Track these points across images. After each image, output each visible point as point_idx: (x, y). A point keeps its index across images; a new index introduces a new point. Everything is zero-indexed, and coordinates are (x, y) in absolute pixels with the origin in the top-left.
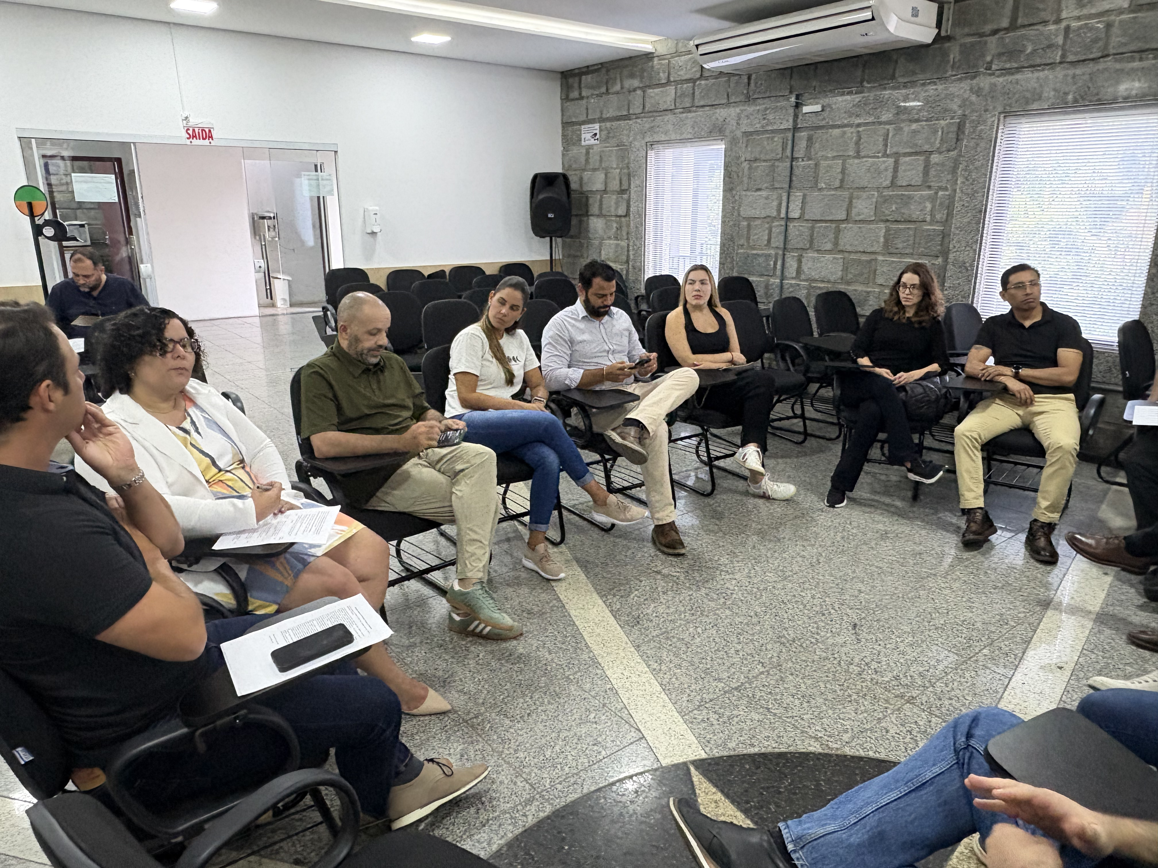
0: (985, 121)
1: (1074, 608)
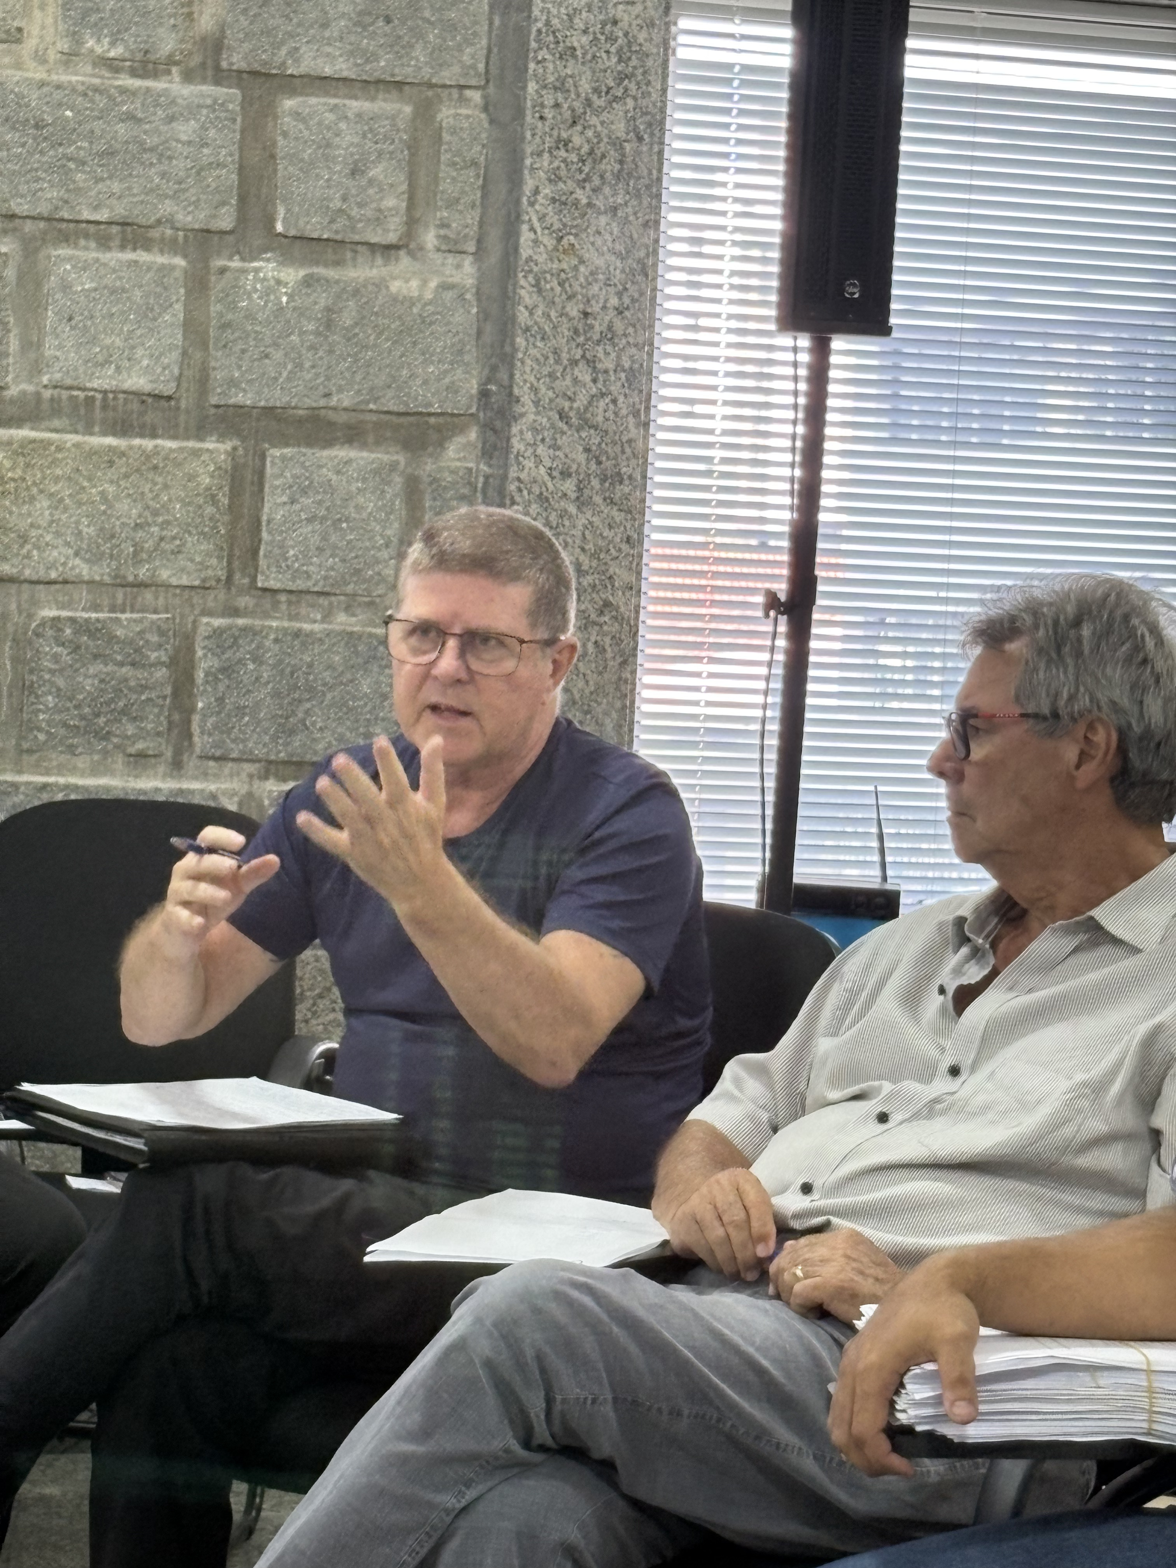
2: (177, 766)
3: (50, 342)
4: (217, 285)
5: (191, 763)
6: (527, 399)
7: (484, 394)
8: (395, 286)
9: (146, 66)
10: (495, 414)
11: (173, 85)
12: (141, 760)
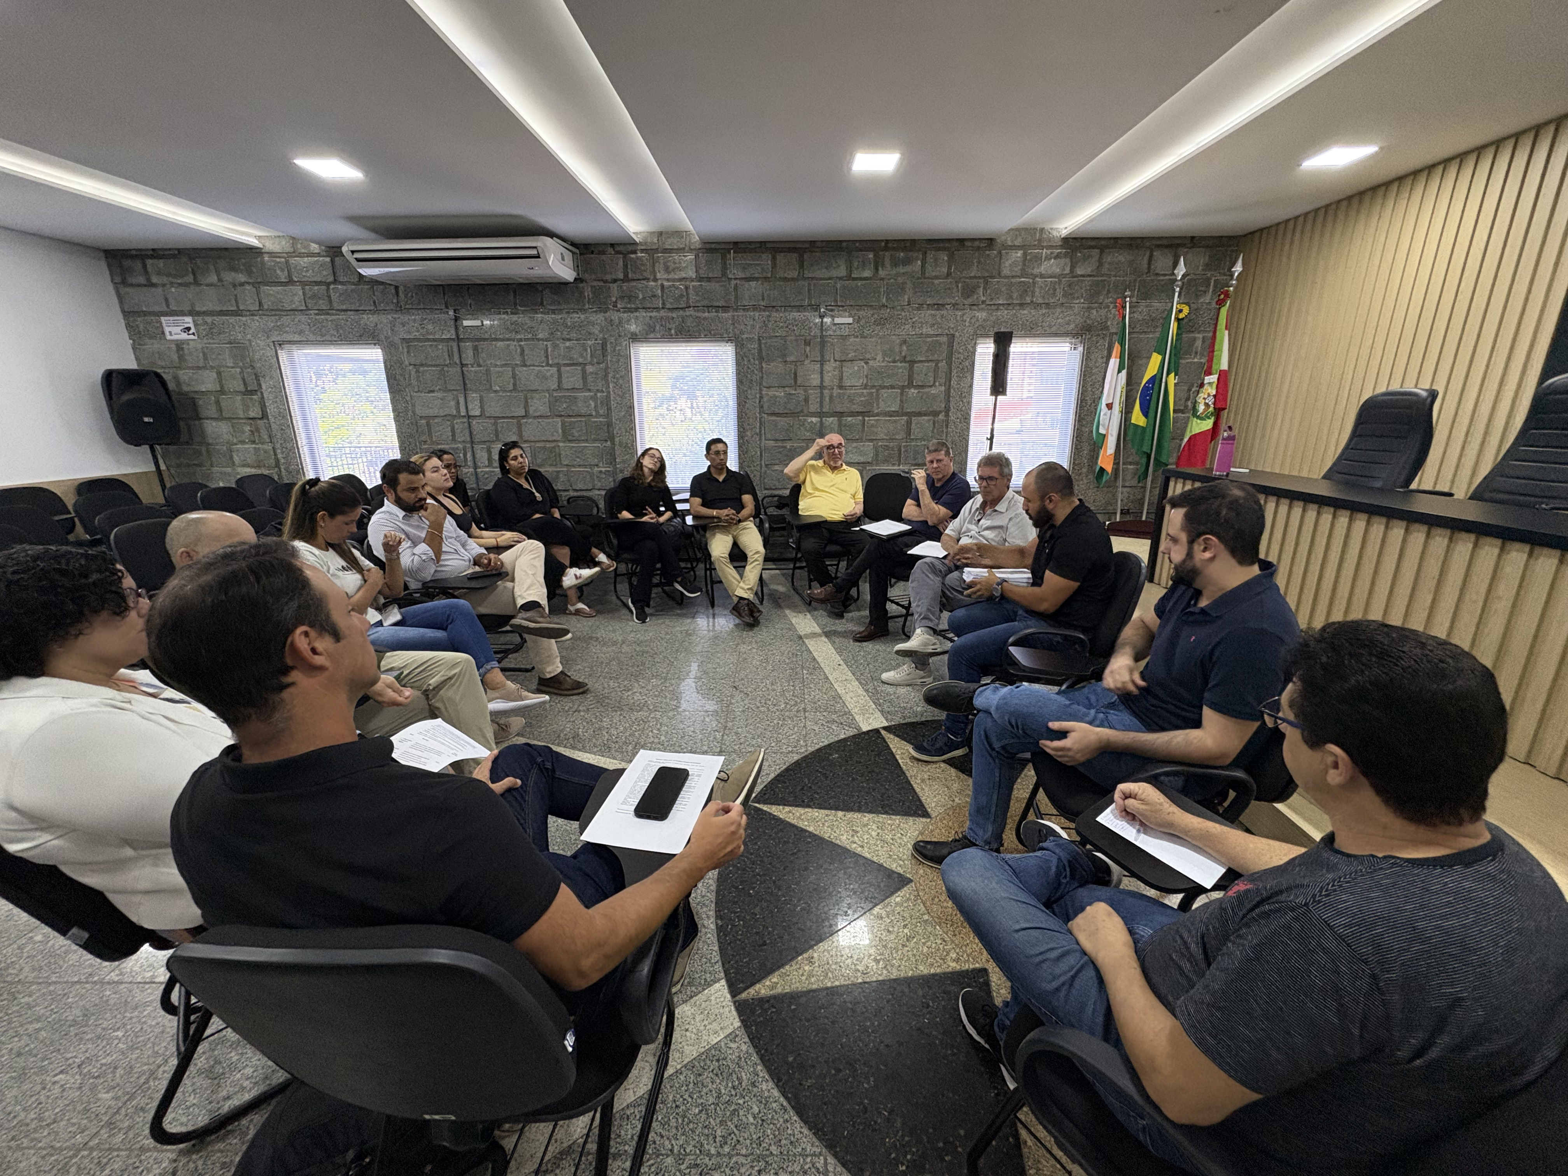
0: (621, 345)
1: (814, 635)
3: (880, 404)
4: (905, 394)
5: (901, 464)
6: (952, 407)
7: (945, 407)
8: (932, 392)
9: (894, 362)
10: (947, 411)
11: (899, 364)
12: (894, 465)
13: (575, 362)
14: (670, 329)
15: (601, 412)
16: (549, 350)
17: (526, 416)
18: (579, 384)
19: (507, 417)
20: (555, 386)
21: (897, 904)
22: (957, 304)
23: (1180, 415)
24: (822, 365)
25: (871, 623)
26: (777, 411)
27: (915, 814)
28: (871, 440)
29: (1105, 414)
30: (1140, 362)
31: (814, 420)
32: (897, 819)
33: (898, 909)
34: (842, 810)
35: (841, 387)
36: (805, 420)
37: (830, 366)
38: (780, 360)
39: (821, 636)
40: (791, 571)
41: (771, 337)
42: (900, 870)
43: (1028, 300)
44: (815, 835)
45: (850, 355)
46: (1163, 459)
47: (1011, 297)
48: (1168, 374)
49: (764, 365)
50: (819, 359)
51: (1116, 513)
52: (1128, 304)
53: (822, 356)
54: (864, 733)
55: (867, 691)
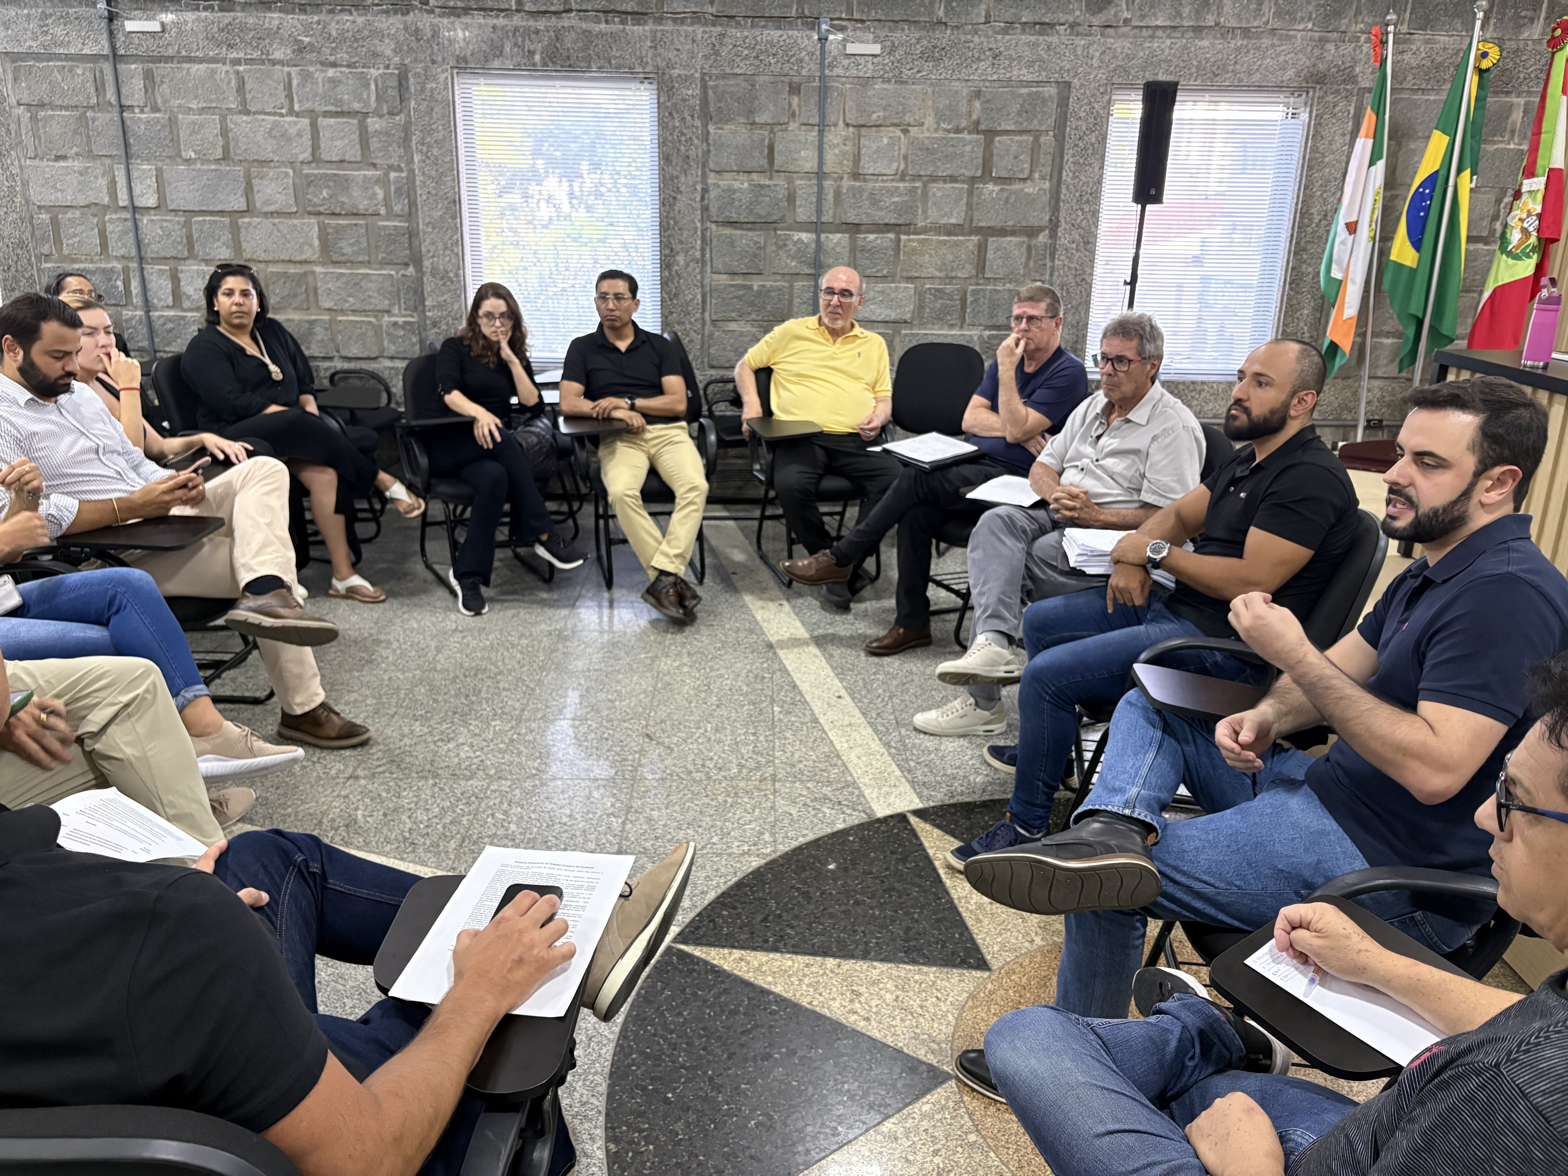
0: (436, 80)
1: (795, 643)
2: (961, 327)
3: (930, 211)
4: (976, 192)
5: (965, 326)
6: (1063, 221)
7: (1051, 220)
8: (1026, 190)
9: (958, 131)
10: (1054, 226)
11: (965, 136)
12: (952, 326)
13: (345, 108)
14: (532, 53)
15: (397, 208)
16: (295, 83)
17: (248, 211)
18: (354, 153)
19: (212, 213)
20: (307, 155)
21: (924, 1116)
22: (1079, 24)
23: (1480, 246)
24: (821, 133)
25: (899, 622)
26: (734, 217)
27: (964, 964)
28: (909, 279)
29: (1343, 243)
30: (1412, 146)
31: (805, 237)
32: (931, 973)
33: (925, 1124)
34: (834, 956)
35: (856, 176)
36: (789, 238)
37: (836, 136)
38: (742, 120)
39: (808, 644)
40: (756, 523)
41: (724, 76)
42: (932, 1060)
43: (1210, 20)
44: (784, 1000)
45: (875, 116)
46: (1445, 330)
47: (1179, 14)
48: (1459, 171)
49: (711, 128)
50: (816, 120)
51: (1355, 427)
52: (1391, 36)
53: (823, 116)
54: (879, 820)
55: (887, 745)
